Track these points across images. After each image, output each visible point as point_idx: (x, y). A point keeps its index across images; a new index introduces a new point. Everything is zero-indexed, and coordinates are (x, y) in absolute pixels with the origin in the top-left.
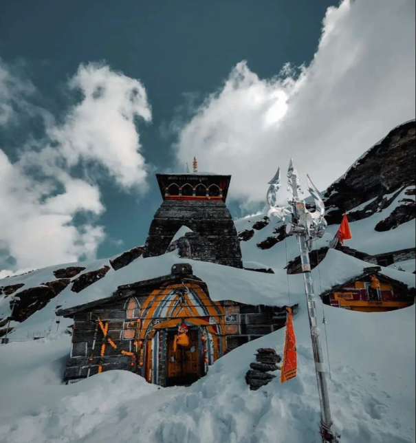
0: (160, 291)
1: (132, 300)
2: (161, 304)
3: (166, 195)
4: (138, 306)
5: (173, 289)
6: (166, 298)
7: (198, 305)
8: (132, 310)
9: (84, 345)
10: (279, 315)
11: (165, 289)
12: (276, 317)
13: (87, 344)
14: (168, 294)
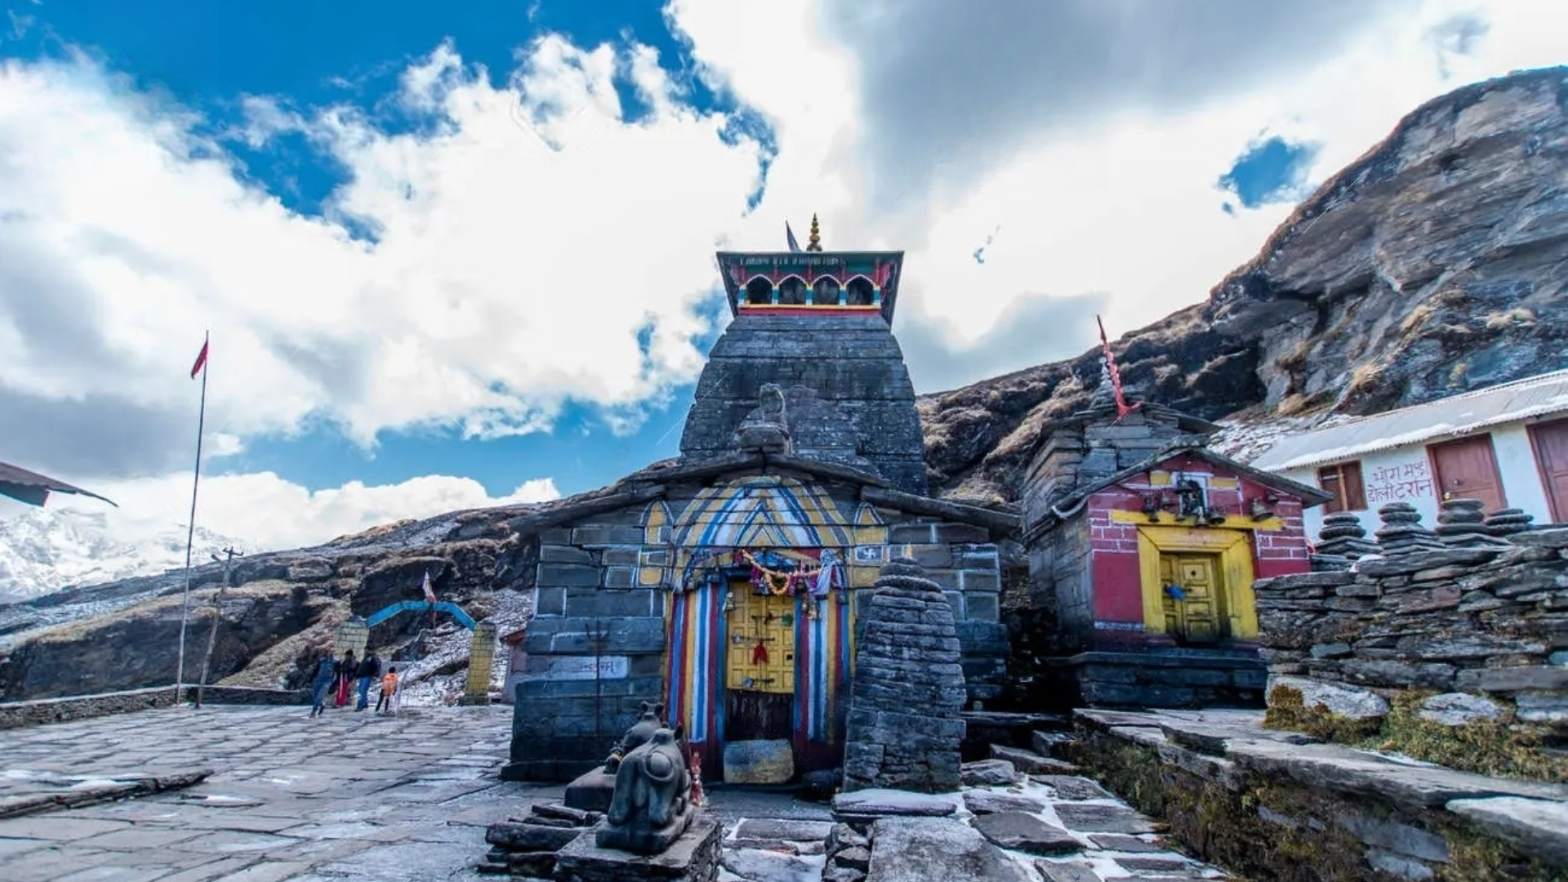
0: (715, 490)
1: (657, 506)
2: (716, 518)
3: (742, 303)
4: (669, 520)
5: (745, 487)
6: (727, 505)
7: (796, 522)
8: (657, 526)
9: (561, 594)
10: (978, 550)
11: (726, 487)
12: (971, 555)
13: (565, 591)
14: (733, 499)
